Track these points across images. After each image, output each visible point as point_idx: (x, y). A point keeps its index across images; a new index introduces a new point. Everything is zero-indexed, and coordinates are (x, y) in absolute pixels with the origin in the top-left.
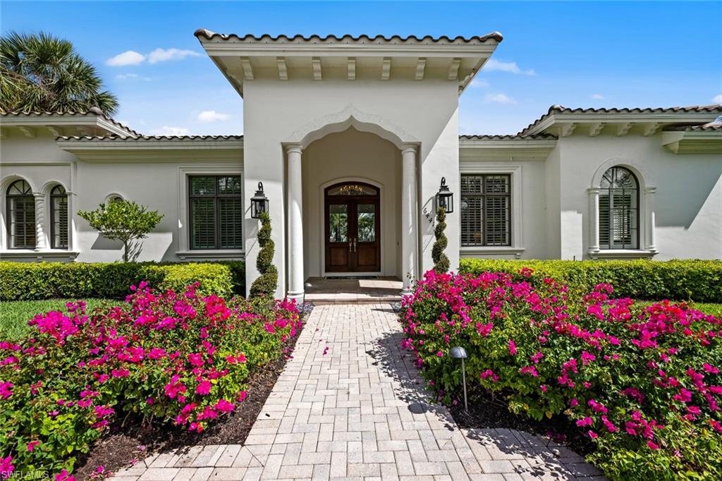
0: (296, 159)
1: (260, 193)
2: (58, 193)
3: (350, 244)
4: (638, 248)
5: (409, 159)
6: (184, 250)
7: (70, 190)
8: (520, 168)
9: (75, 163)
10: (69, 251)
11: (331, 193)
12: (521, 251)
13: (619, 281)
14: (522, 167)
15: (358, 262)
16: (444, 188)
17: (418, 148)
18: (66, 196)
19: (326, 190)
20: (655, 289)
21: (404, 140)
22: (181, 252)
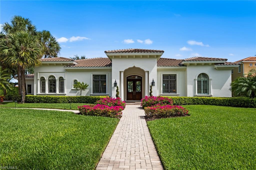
0: (122, 74)
1: (115, 82)
2: (61, 79)
3: (134, 93)
4: (208, 94)
5: (146, 74)
6: (92, 94)
7: (65, 78)
8: (178, 73)
9: (66, 72)
10: (64, 93)
11: (128, 78)
12: (179, 95)
13: (193, 101)
14: (179, 73)
15: (136, 98)
16: (153, 81)
17: (148, 72)
18: (63, 80)
19: (127, 78)
20: (201, 103)
21: (145, 71)
22: (91, 94)
